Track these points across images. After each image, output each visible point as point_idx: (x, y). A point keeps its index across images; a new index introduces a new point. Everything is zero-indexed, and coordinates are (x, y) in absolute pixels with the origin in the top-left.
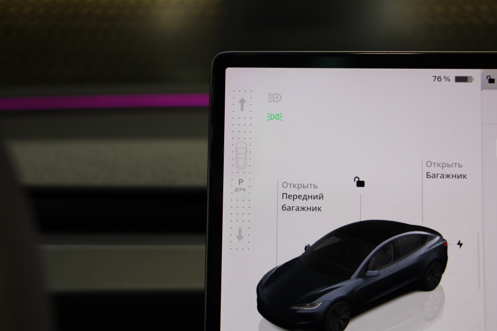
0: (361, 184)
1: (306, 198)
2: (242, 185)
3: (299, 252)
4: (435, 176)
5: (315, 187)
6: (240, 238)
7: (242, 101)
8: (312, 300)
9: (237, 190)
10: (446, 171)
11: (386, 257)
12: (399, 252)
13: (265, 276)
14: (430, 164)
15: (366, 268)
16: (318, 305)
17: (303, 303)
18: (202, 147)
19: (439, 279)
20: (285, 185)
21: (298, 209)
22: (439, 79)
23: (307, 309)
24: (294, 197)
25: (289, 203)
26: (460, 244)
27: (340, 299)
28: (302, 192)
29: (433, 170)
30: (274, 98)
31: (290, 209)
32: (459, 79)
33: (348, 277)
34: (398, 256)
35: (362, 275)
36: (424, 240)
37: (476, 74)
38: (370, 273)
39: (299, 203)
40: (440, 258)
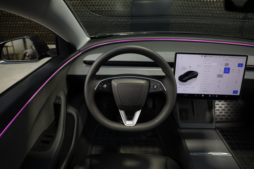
0: (190, 67)
3: (183, 74)
7: (178, 58)
8: (184, 79)
9: (177, 67)
10: (199, 66)
11: (192, 74)
12: (193, 74)
13: (179, 76)
14: (197, 65)
16: (185, 79)
19: (197, 77)
20: (182, 67)
23: (183, 79)
25: (183, 69)
26: (199, 73)
27: (187, 79)
28: (184, 68)
29: (198, 66)
30: (182, 57)
32: (202, 56)
33: (188, 76)
35: (189, 76)
36: (196, 73)
37: (203, 55)
39: (184, 69)
40: (197, 75)
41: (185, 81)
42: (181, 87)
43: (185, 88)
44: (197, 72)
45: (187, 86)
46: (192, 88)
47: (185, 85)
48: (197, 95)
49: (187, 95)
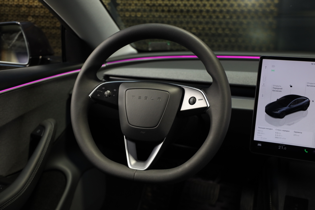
0: (291, 86)
1: (278, 89)
2: (264, 85)
3: (275, 100)
4: (309, 86)
5: (281, 86)
6: (263, 96)
7: (266, 67)
8: (277, 111)
9: (263, 86)
10: (312, 85)
11: (295, 103)
13: (267, 105)
14: (308, 83)
15: (290, 105)
16: (279, 112)
17: (275, 111)
18: (256, 74)
19: (307, 108)
20: (274, 86)
21: (276, 91)
22: (313, 64)
24: (276, 88)
25: (274, 89)
26: (313, 101)
28: (278, 87)
29: (309, 85)
30: (273, 66)
31: (274, 91)
33: (286, 106)
34: (298, 103)
35: (289, 106)
36: (305, 100)
38: (291, 106)
39: (277, 90)
40: (308, 104)
41: (281, 116)
42: (270, 129)
43: (279, 132)
44: (308, 99)
45: (285, 127)
46: (297, 134)
47: (281, 125)
48: (308, 149)
49: (285, 148)
